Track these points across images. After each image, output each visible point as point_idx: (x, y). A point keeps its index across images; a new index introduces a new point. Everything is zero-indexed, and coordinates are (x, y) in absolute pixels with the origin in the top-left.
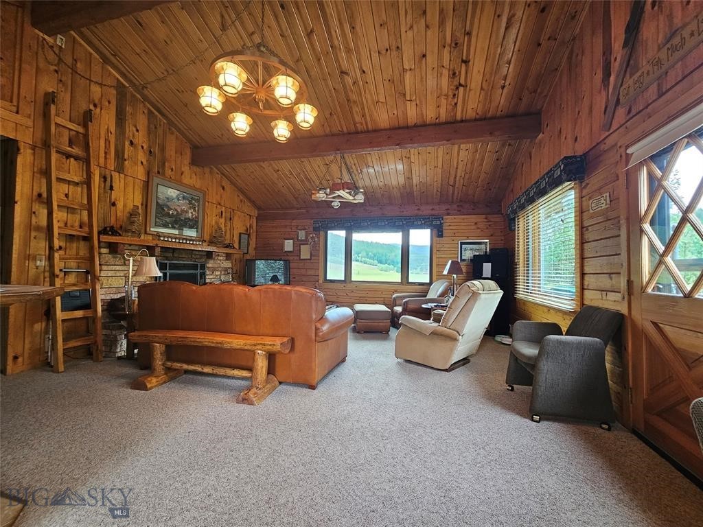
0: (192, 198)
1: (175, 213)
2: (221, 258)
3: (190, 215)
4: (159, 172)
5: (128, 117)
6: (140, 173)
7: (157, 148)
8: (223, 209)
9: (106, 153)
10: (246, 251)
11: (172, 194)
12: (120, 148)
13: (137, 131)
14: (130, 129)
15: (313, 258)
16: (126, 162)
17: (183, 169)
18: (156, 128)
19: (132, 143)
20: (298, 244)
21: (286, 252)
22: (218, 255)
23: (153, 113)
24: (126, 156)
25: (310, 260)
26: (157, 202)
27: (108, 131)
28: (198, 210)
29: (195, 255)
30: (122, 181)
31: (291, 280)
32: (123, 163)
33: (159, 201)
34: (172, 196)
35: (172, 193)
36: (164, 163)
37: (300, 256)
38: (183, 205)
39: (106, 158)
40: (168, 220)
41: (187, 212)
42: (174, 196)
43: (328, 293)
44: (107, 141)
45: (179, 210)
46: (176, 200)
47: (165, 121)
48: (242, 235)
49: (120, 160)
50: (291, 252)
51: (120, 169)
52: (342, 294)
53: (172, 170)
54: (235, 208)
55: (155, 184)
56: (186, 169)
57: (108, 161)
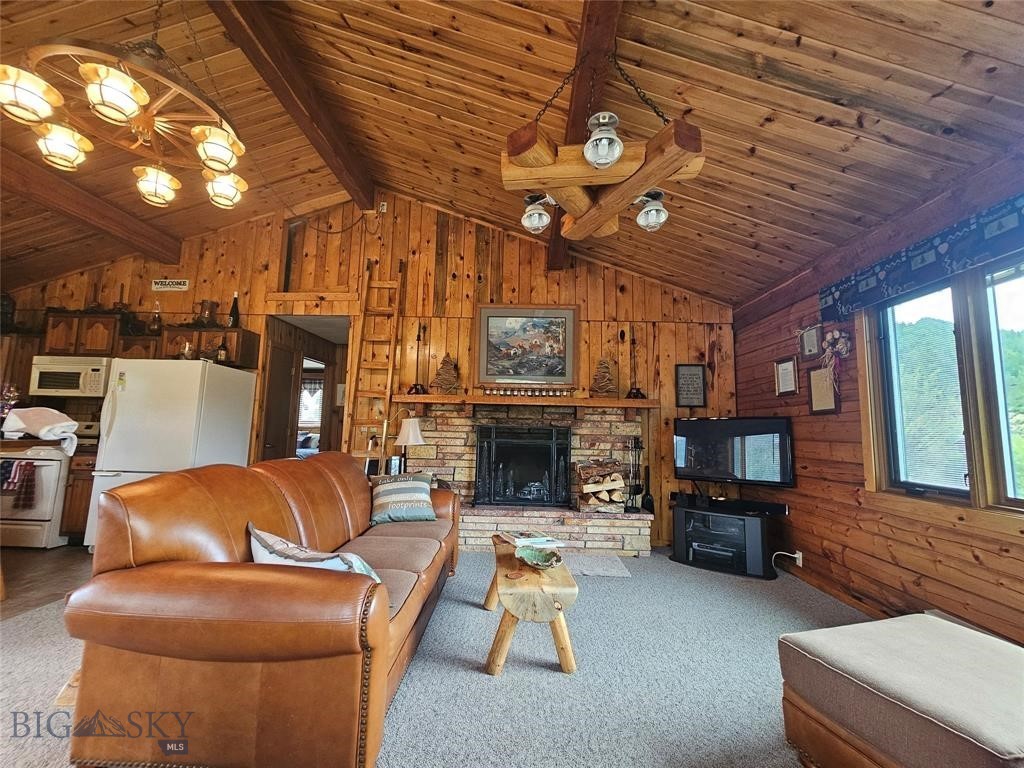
0: (551, 323)
1: (520, 352)
2: (614, 418)
3: (548, 350)
4: (492, 301)
5: (451, 248)
6: (466, 309)
7: (489, 269)
8: (627, 329)
9: (424, 300)
10: (697, 401)
11: (513, 325)
12: (440, 288)
13: (462, 258)
14: (452, 261)
15: (845, 406)
16: (447, 302)
17: (534, 284)
18: (487, 243)
19: (454, 276)
20: (806, 366)
21: (782, 395)
22: (604, 413)
23: (484, 227)
24: (448, 294)
25: (836, 411)
26: (488, 341)
27: (428, 274)
28: (564, 339)
29: (550, 414)
30: (444, 326)
31: (800, 471)
32: (443, 304)
33: (491, 340)
34: (513, 328)
35: (514, 323)
36: (501, 284)
37: (810, 403)
38: (534, 336)
39: (424, 305)
40: (507, 364)
41: (541, 346)
42: (517, 327)
43: (899, 535)
44: (426, 285)
45: (527, 347)
46: (521, 333)
47: (500, 229)
48: (682, 370)
49: (440, 303)
50: (792, 393)
51: (440, 312)
52: (955, 550)
53: (514, 290)
54: (657, 318)
55: (484, 318)
56: (540, 282)
57: (426, 308)
